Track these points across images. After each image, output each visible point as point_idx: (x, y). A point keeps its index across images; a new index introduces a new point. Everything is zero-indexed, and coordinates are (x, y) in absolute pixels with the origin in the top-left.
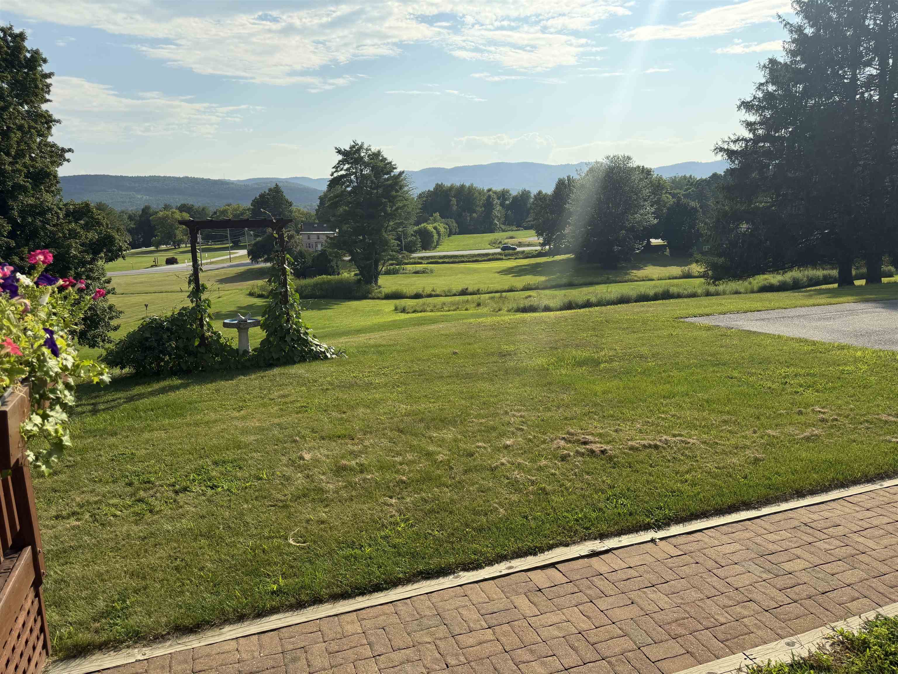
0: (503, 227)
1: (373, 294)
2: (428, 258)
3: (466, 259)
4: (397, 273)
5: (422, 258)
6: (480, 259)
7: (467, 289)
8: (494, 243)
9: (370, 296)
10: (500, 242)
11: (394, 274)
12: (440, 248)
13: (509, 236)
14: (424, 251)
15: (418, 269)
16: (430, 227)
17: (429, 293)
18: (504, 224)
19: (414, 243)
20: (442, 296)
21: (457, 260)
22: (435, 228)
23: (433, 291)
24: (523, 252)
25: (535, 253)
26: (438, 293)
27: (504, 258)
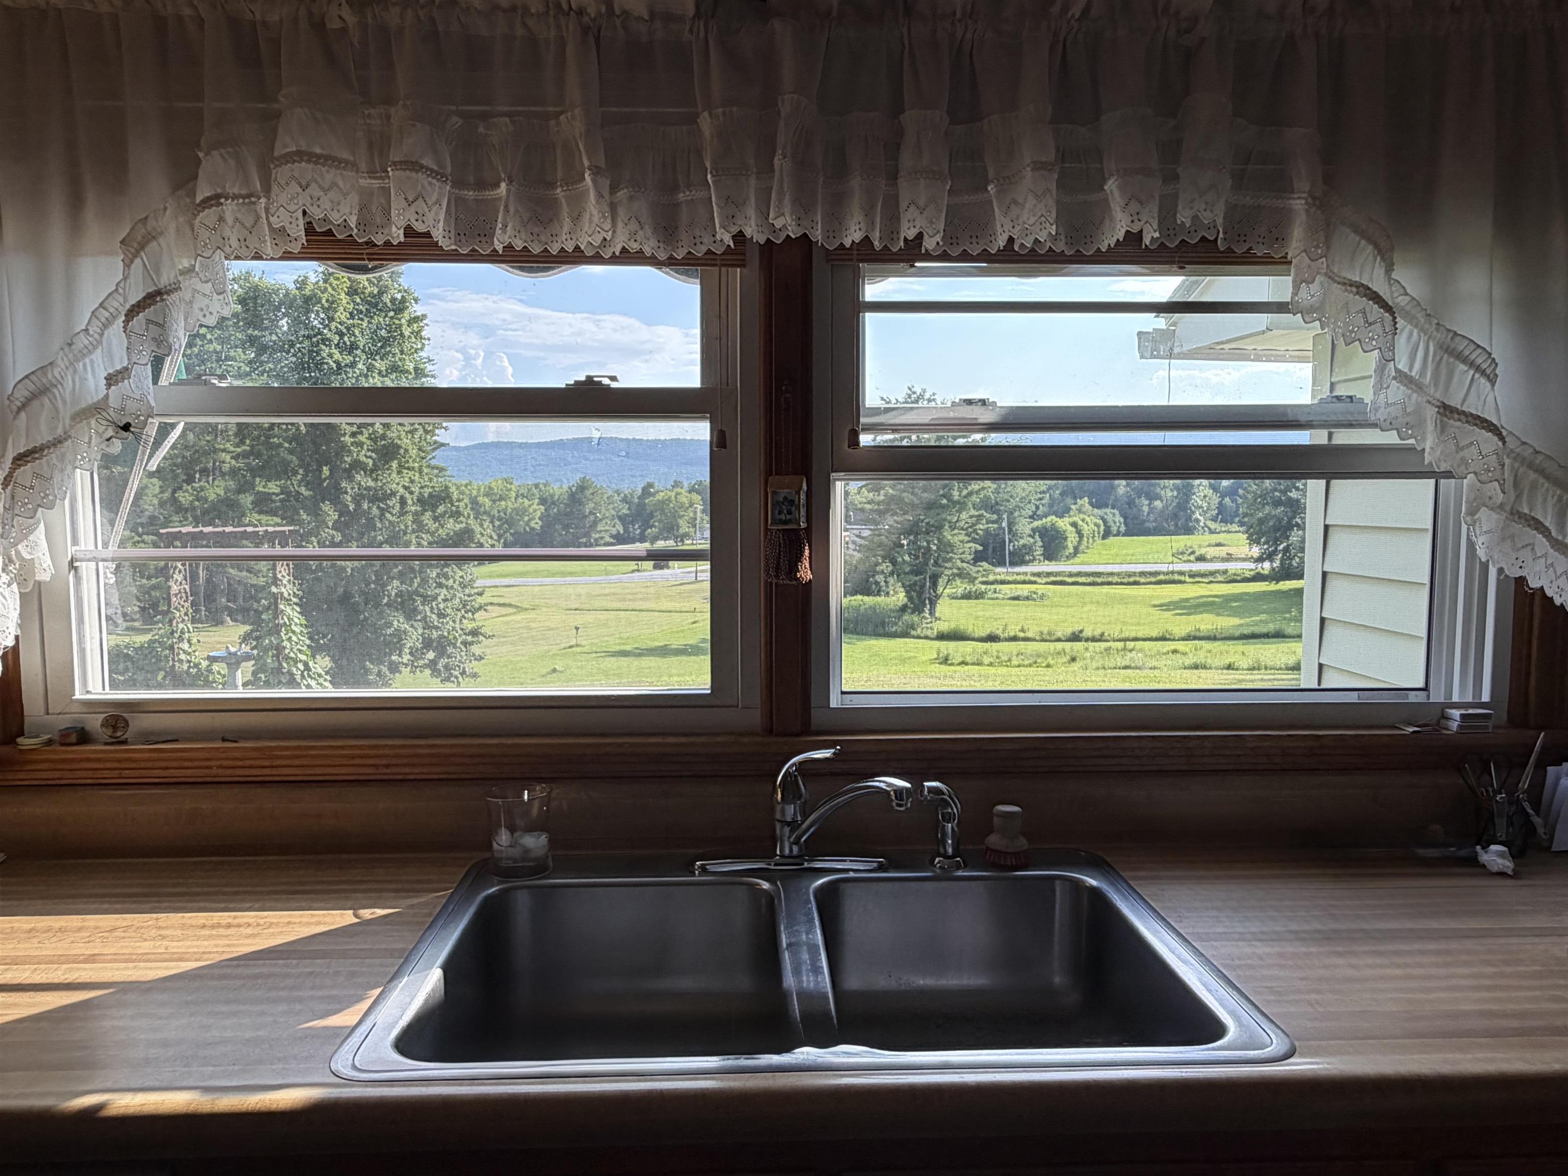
0: (1213, 525)
1: (919, 630)
2: (1049, 574)
3: (1115, 579)
4: (983, 598)
5: (1038, 575)
6: (1142, 580)
7: (1081, 631)
8: (1182, 553)
9: (913, 633)
10: (1193, 553)
11: (977, 598)
12: (1081, 558)
13: (1214, 542)
14: (1047, 562)
15: (1019, 593)
16: (1063, 524)
17: (1012, 634)
18: (1214, 519)
19: (1029, 549)
20: (1034, 640)
21: (1099, 580)
22: (1074, 525)
23: (1022, 630)
24: (1225, 572)
25: (1248, 574)
26: (1030, 634)
27: (1188, 579)
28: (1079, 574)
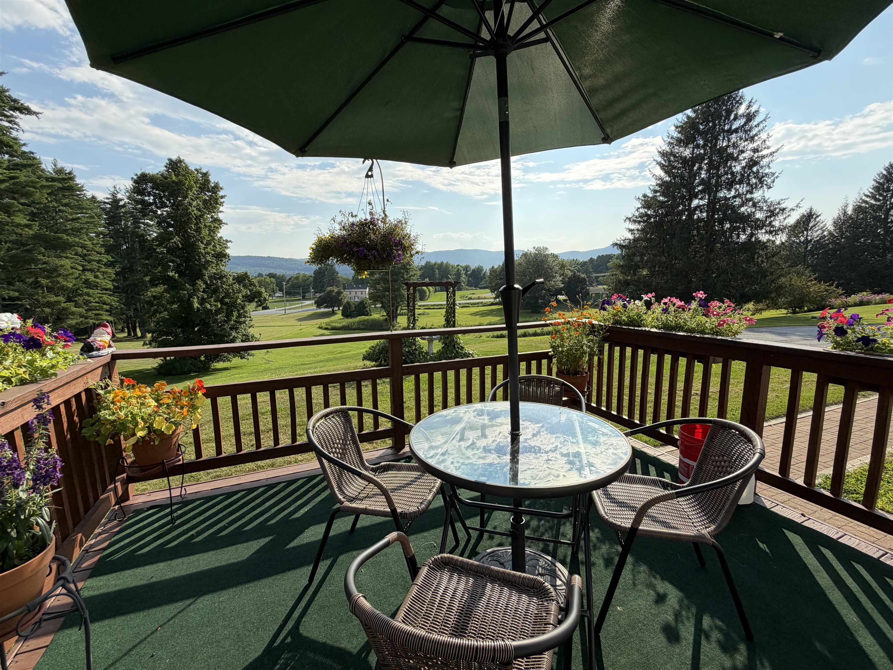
0: (467, 287)
2: (424, 306)
5: (420, 306)
8: (463, 297)
10: (467, 297)
13: (471, 293)
14: (422, 302)
15: (420, 312)
18: (467, 285)
24: (482, 303)
25: (489, 303)
27: (472, 306)
28: (434, 305)
